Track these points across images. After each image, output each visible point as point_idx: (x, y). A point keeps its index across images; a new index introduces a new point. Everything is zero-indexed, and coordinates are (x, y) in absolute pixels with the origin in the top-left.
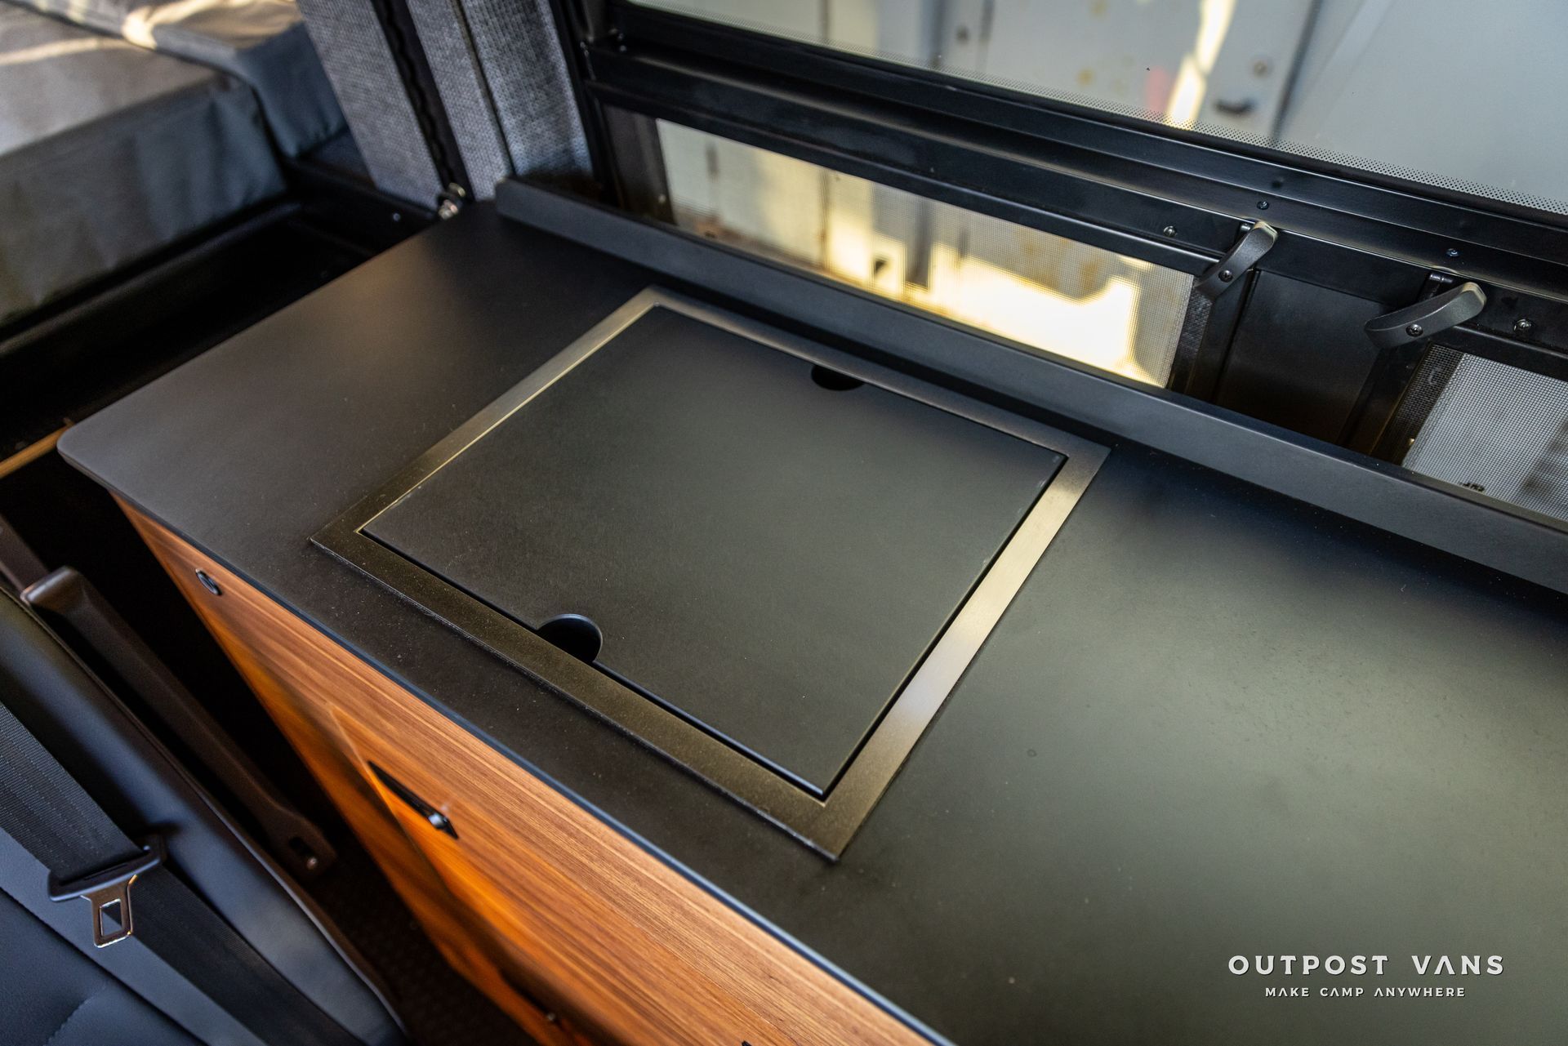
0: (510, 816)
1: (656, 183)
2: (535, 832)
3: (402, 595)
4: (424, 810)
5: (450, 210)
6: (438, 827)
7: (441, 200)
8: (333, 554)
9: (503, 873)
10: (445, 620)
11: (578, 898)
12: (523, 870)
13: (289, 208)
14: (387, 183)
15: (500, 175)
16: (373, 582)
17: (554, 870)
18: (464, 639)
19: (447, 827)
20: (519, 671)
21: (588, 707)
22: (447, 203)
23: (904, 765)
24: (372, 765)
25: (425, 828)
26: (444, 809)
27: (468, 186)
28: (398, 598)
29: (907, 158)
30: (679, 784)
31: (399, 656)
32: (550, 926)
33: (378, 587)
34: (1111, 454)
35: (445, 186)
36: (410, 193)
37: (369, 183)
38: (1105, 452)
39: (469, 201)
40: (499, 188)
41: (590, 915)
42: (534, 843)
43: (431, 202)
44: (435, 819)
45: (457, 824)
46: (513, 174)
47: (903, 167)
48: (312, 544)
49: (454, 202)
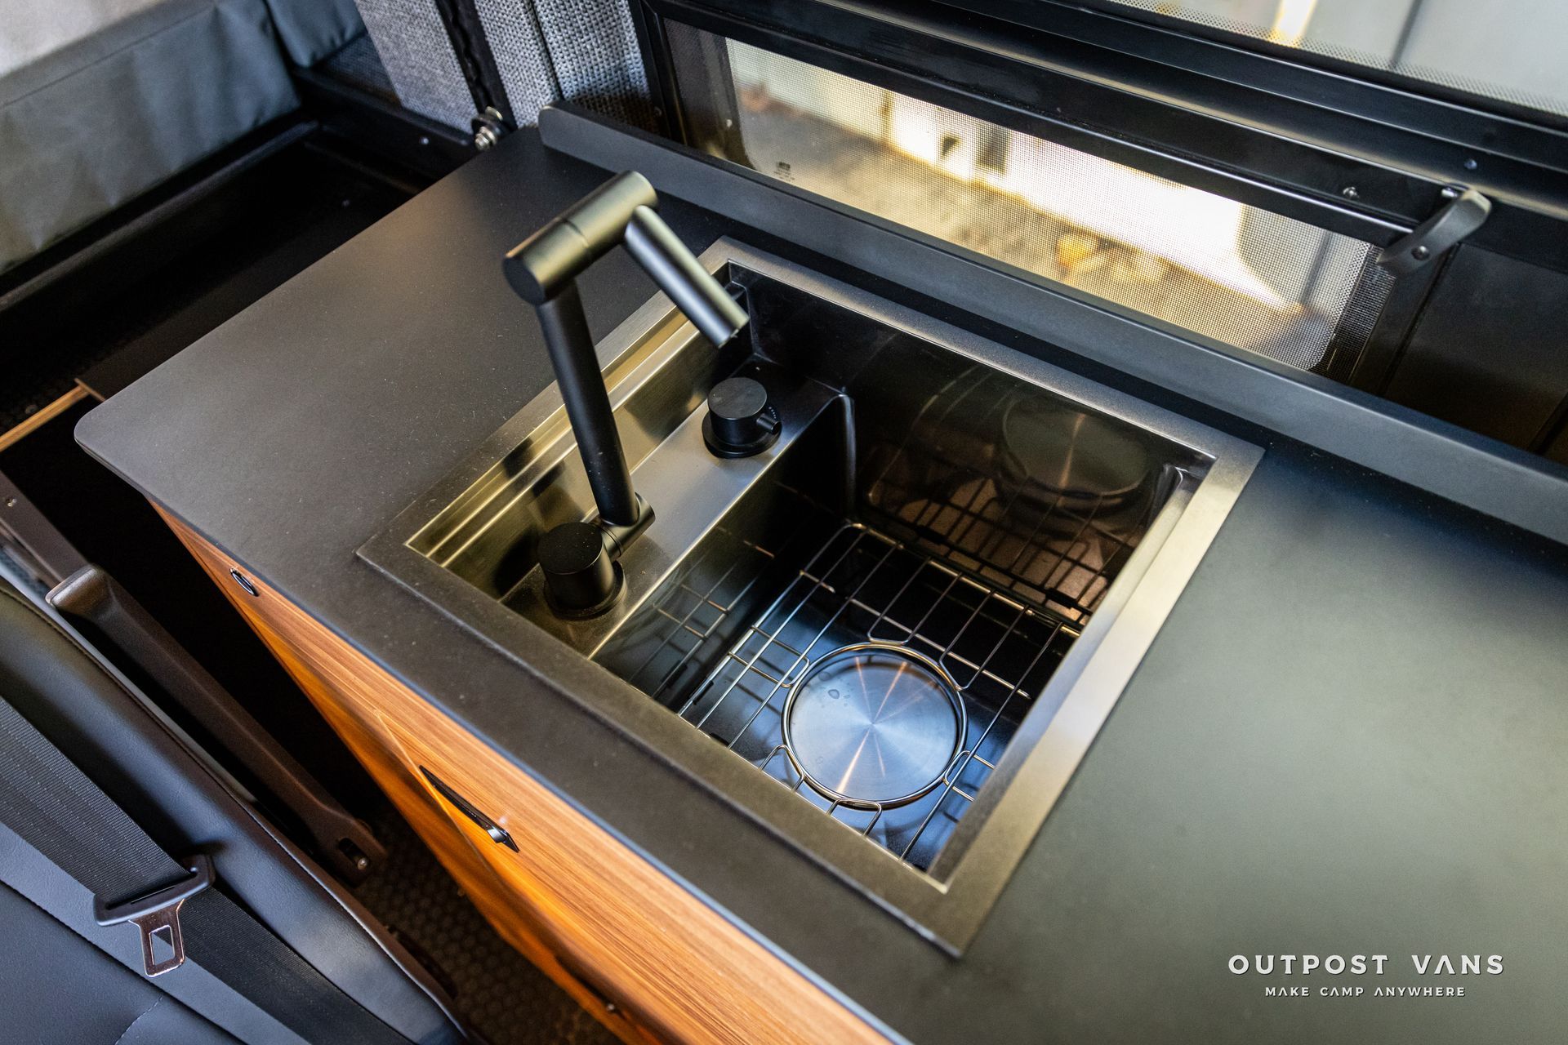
0: (579, 851)
1: (723, 107)
2: (610, 873)
3: (460, 622)
4: (484, 822)
5: (486, 137)
6: (497, 840)
7: (476, 125)
8: (382, 571)
9: (567, 890)
10: (509, 654)
11: (654, 934)
12: (590, 895)
13: (304, 128)
14: (413, 103)
15: (545, 100)
16: (427, 605)
17: (628, 906)
18: (532, 677)
19: (506, 840)
20: (594, 717)
21: (673, 763)
22: (484, 129)
23: (1034, 842)
24: (422, 768)
25: (485, 839)
26: (502, 822)
27: (507, 109)
28: (457, 626)
29: (1030, 94)
30: (779, 857)
31: (462, 697)
32: (618, 944)
33: (436, 614)
34: (1265, 456)
35: (481, 111)
36: (441, 115)
37: (395, 103)
38: (1258, 453)
39: (508, 125)
40: (543, 115)
41: (666, 950)
42: (607, 880)
43: (467, 127)
44: (494, 832)
45: (515, 838)
46: (560, 101)
47: (1023, 105)
48: (358, 558)
49: (491, 129)
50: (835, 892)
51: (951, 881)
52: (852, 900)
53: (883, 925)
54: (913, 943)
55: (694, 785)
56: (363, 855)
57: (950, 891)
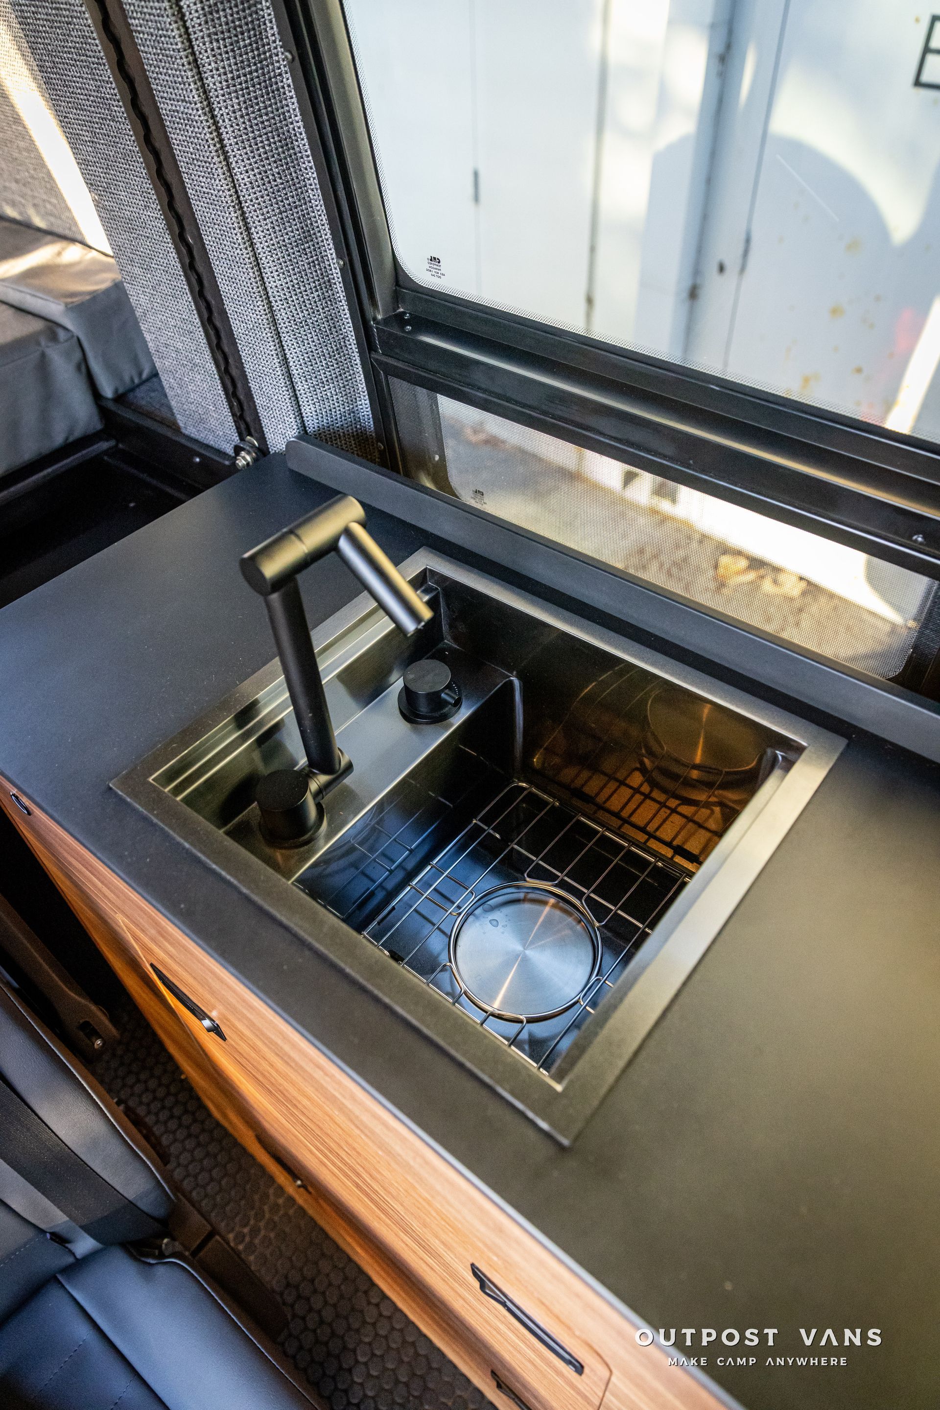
0: (272, 1042)
1: (432, 446)
2: (294, 1061)
3: (187, 845)
4: (200, 1014)
5: (245, 459)
6: (209, 1030)
7: (238, 450)
8: (129, 800)
9: (264, 1076)
10: (223, 873)
11: (329, 1116)
12: (281, 1081)
13: (104, 445)
14: (190, 430)
15: (292, 433)
16: (162, 829)
17: (310, 1091)
18: (240, 893)
19: (216, 1030)
20: (286, 928)
21: (348, 970)
22: (243, 453)
24: (152, 965)
25: (199, 1028)
26: (214, 1014)
27: (262, 438)
28: (184, 848)
29: (669, 450)
31: (182, 906)
32: (303, 1124)
33: (167, 836)
34: (848, 745)
35: (242, 439)
36: (211, 441)
37: (177, 429)
38: (842, 743)
39: (263, 451)
40: (289, 444)
41: (341, 1132)
42: (292, 1067)
43: (230, 451)
44: (207, 1023)
45: (224, 1029)
46: (304, 434)
47: (664, 457)
48: (111, 789)
49: (249, 453)
50: (469, 1085)
51: (565, 1082)
52: (484, 1093)
53: (508, 1116)
54: (531, 1133)
55: (363, 990)
56: (99, 1036)
57: (565, 1089)
